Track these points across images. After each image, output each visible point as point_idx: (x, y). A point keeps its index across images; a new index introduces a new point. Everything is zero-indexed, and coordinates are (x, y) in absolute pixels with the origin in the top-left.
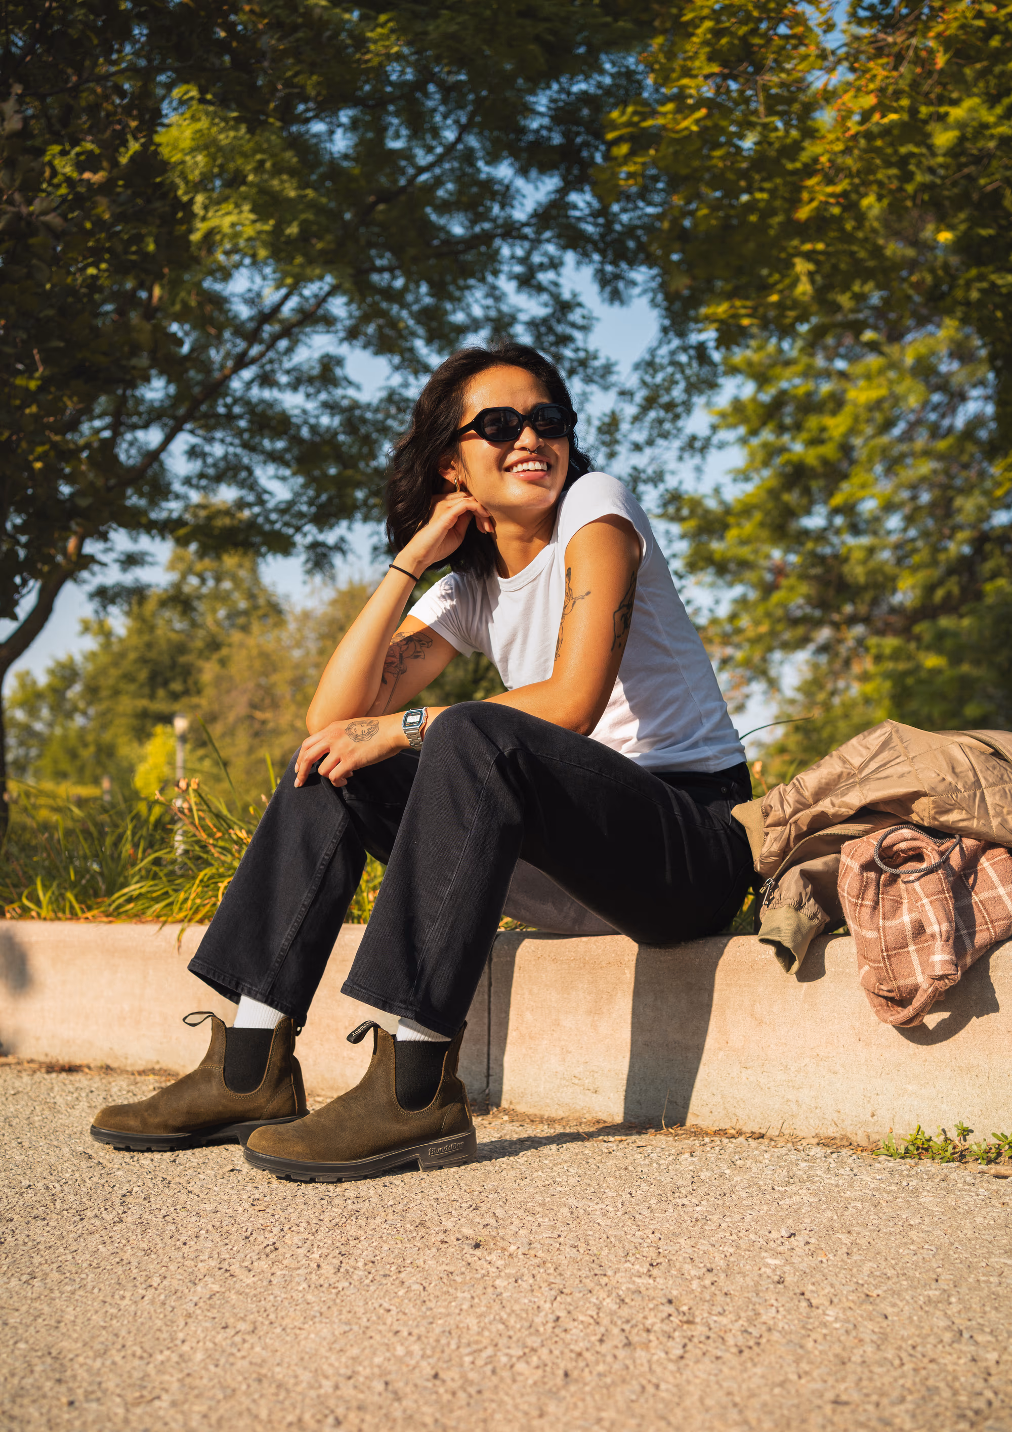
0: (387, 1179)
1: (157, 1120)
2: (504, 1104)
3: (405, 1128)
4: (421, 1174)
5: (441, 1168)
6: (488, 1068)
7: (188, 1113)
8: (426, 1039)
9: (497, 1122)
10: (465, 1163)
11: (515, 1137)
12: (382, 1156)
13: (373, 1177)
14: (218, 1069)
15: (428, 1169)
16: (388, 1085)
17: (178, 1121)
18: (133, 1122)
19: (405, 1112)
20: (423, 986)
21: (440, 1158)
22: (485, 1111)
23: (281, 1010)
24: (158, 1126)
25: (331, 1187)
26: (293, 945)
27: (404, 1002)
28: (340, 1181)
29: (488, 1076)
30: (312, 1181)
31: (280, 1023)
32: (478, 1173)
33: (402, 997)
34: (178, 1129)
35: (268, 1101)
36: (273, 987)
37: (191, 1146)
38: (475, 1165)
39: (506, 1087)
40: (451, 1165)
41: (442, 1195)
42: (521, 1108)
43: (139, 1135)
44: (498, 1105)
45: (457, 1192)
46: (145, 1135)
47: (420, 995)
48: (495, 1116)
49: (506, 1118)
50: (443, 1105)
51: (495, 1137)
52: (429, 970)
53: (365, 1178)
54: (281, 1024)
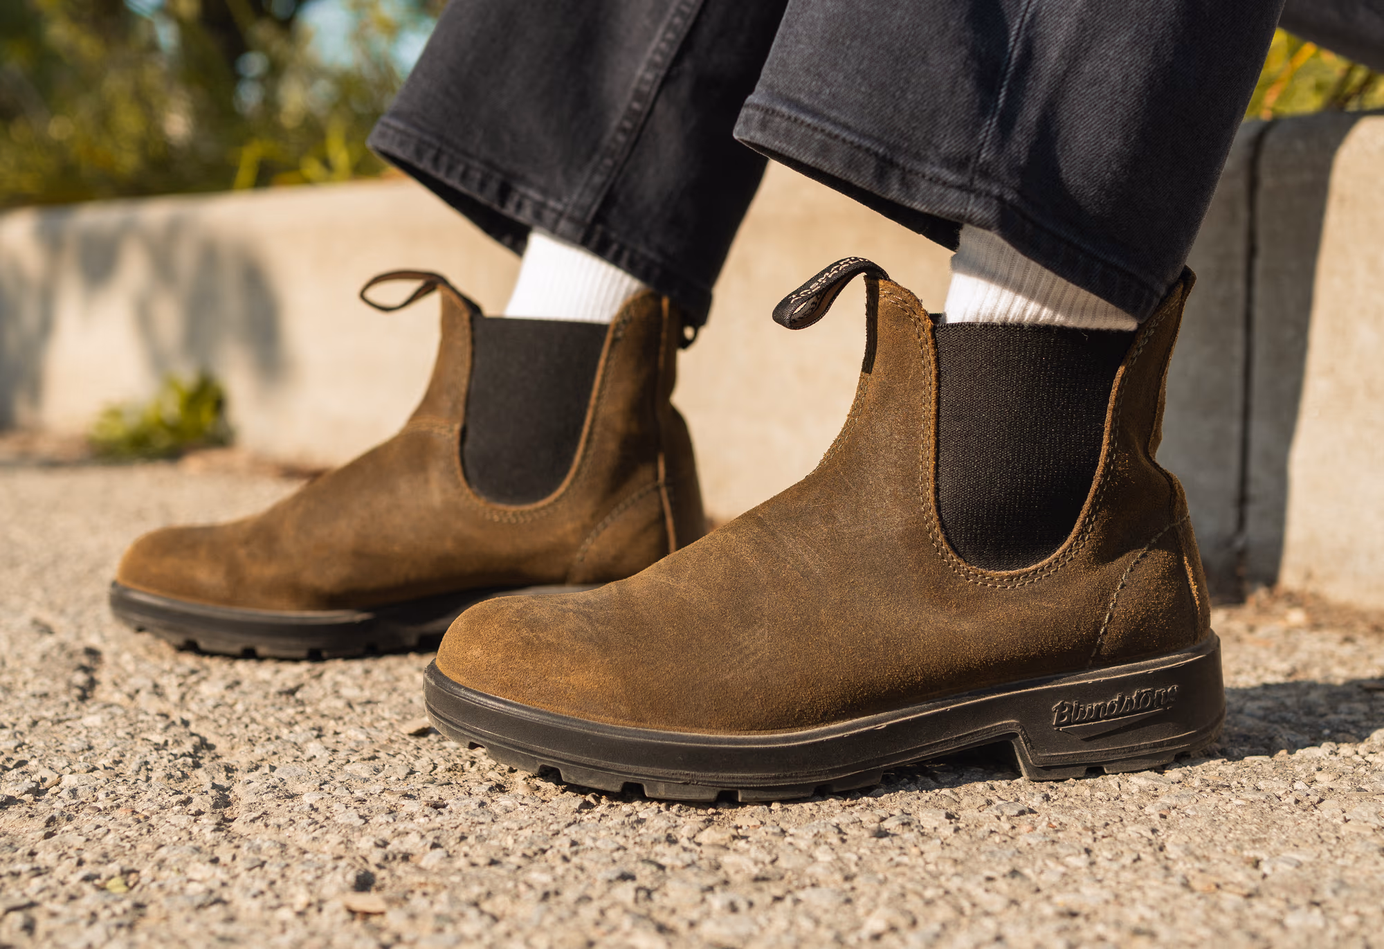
0: (894, 803)
1: (270, 571)
2: (1289, 578)
3: (967, 626)
4: (1026, 791)
5: (1095, 770)
6: (1244, 480)
7: (359, 554)
8: (1046, 315)
9: (1270, 628)
10: (1182, 759)
11: (1340, 675)
12: (883, 720)
13: (850, 790)
14: (447, 432)
15: (1049, 772)
16: (910, 478)
17: (330, 577)
18: (207, 575)
19: (970, 574)
20: (1031, 113)
21: (1091, 738)
22: (1235, 597)
23: (631, 268)
24: (273, 590)
25: (690, 821)
26: (667, 81)
27: (960, 163)
28: (728, 799)
29: (1243, 500)
30: (631, 792)
31: (627, 308)
32: (1234, 803)
33: (949, 144)
34: (331, 601)
35: (585, 531)
36: (609, 200)
37: (374, 650)
38: (1215, 768)
39: (1297, 531)
40: (1131, 764)
41: (1089, 895)
42: (1339, 592)
43: (223, 612)
44: (1271, 580)
45: (1155, 887)
46: (238, 613)
47: (1020, 144)
48: (1262, 610)
49: (1297, 616)
50: (1105, 553)
51: (1274, 670)
52: (1051, 56)
53: (821, 792)
54: (631, 313)
